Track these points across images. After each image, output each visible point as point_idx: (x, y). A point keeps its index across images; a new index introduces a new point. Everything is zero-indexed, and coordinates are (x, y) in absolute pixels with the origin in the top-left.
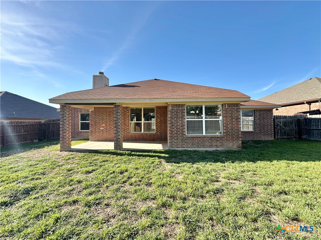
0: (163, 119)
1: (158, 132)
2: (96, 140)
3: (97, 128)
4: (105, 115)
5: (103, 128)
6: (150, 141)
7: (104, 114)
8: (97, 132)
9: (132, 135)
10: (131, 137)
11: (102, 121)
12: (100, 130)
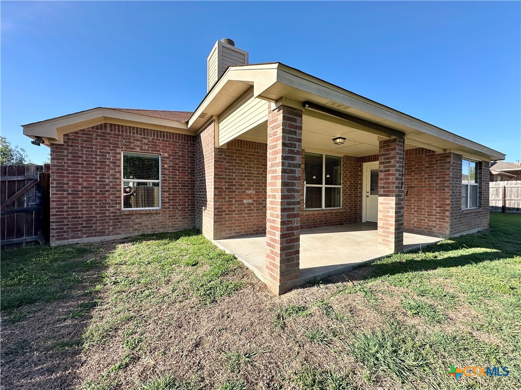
0: (354, 182)
1: (347, 208)
2: (233, 234)
3: (234, 200)
4: (255, 164)
5: (251, 201)
6: (336, 225)
7: (253, 161)
8: (234, 211)
9: (309, 215)
10: (307, 220)
11: (249, 179)
12: (243, 204)
